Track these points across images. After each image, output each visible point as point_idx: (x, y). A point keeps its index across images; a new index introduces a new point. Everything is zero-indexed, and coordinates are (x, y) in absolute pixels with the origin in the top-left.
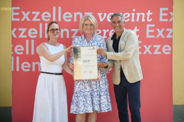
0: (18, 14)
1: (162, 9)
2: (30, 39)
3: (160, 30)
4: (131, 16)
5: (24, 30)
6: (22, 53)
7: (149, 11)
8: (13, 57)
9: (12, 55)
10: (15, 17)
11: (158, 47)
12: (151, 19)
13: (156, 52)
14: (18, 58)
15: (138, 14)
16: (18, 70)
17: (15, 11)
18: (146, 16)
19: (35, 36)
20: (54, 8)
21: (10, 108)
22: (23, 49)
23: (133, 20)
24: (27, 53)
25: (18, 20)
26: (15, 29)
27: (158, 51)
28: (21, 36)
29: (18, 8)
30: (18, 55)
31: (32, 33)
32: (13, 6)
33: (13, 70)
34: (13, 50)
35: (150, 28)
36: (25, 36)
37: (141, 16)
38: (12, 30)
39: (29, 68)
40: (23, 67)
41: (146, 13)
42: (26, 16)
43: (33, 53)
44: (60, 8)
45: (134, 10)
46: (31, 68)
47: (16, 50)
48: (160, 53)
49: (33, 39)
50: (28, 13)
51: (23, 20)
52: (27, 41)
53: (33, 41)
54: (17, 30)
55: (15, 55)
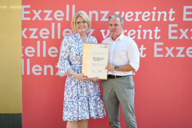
0: (28, 12)
1: (185, 8)
2: (42, 40)
3: (184, 30)
4: (152, 15)
5: (35, 30)
6: (33, 55)
7: (171, 10)
8: (23, 60)
9: (23, 58)
10: (26, 16)
11: (182, 49)
12: (174, 19)
13: (179, 55)
14: (28, 60)
15: (160, 13)
16: (28, 73)
17: (26, 9)
18: (168, 15)
19: (47, 37)
20: (68, 6)
21: (20, 114)
22: (33, 51)
23: (154, 20)
24: (39, 55)
25: (29, 19)
26: (25, 30)
27: (182, 54)
28: (32, 37)
29: (29, 6)
30: (29, 58)
31: (44, 33)
32: (23, 4)
33: (23, 74)
34: (23, 52)
35: (173, 28)
36: (37, 37)
37: (162, 15)
38: (22, 30)
39: (41, 72)
40: (34, 70)
41: (168, 11)
42: (37, 15)
43: (44, 55)
44: (74, 6)
45: (155, 8)
46: (42, 72)
47: (26, 51)
48: (183, 56)
49: (44, 40)
50: (40, 11)
51: (34, 19)
52: (39, 42)
53: (44, 43)
54: (28, 30)
55: (25, 57)
